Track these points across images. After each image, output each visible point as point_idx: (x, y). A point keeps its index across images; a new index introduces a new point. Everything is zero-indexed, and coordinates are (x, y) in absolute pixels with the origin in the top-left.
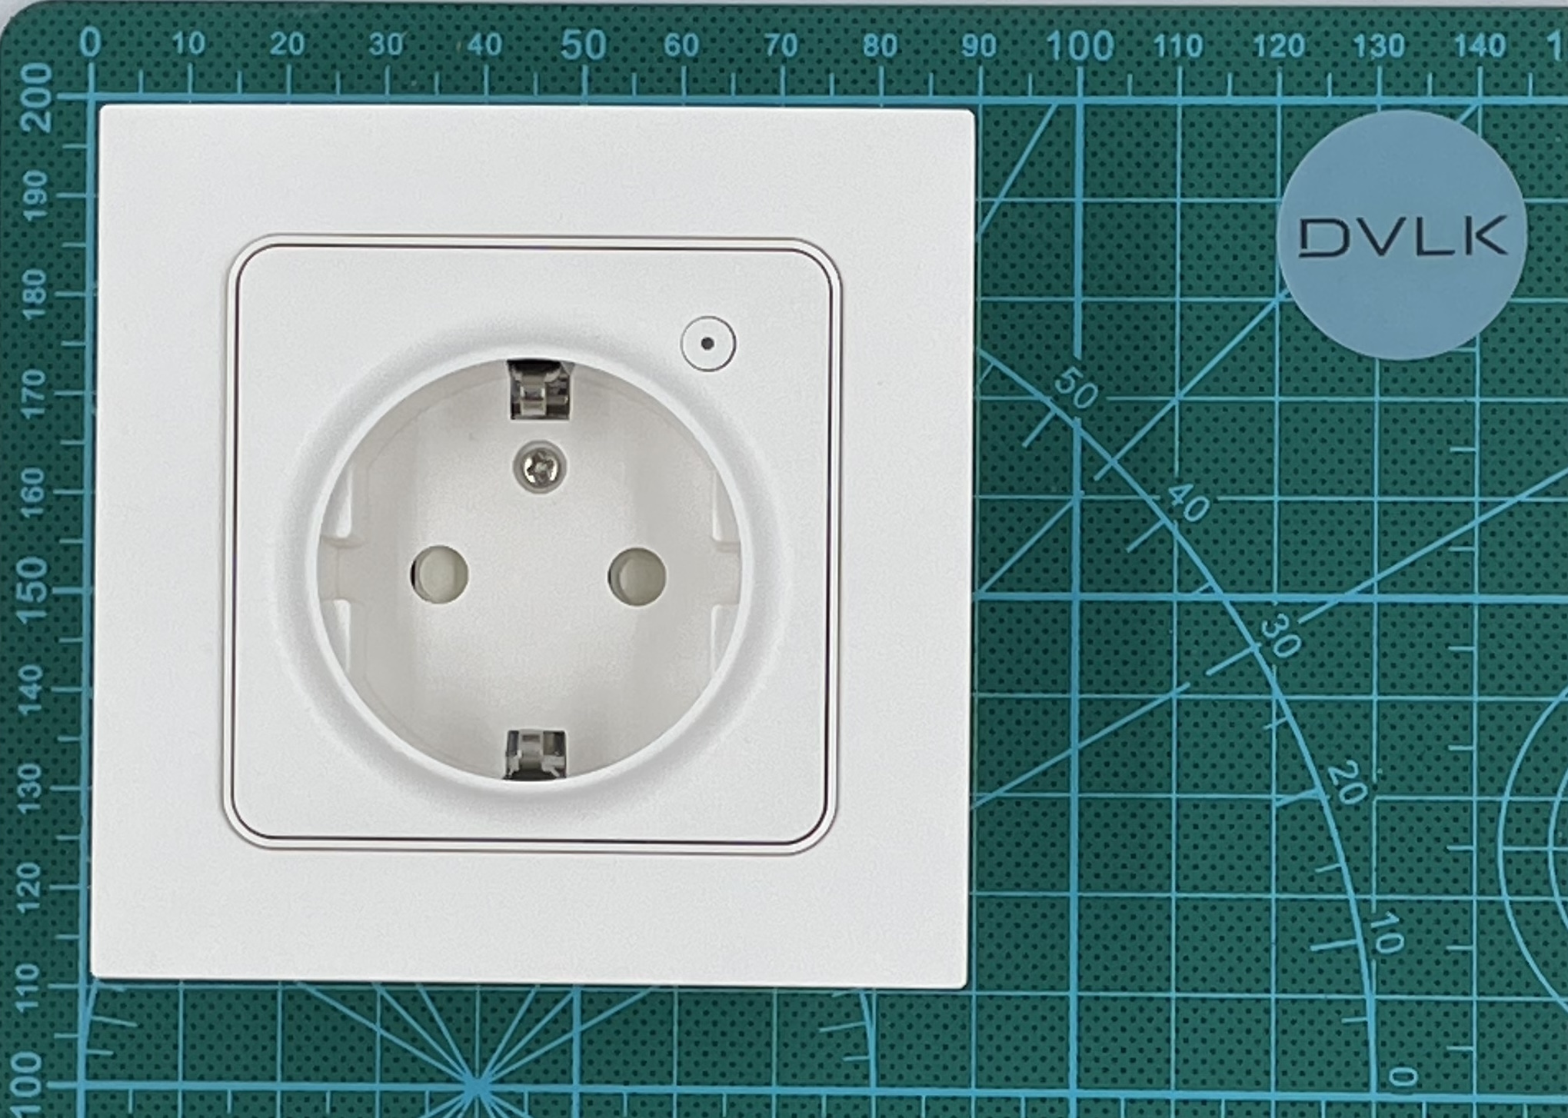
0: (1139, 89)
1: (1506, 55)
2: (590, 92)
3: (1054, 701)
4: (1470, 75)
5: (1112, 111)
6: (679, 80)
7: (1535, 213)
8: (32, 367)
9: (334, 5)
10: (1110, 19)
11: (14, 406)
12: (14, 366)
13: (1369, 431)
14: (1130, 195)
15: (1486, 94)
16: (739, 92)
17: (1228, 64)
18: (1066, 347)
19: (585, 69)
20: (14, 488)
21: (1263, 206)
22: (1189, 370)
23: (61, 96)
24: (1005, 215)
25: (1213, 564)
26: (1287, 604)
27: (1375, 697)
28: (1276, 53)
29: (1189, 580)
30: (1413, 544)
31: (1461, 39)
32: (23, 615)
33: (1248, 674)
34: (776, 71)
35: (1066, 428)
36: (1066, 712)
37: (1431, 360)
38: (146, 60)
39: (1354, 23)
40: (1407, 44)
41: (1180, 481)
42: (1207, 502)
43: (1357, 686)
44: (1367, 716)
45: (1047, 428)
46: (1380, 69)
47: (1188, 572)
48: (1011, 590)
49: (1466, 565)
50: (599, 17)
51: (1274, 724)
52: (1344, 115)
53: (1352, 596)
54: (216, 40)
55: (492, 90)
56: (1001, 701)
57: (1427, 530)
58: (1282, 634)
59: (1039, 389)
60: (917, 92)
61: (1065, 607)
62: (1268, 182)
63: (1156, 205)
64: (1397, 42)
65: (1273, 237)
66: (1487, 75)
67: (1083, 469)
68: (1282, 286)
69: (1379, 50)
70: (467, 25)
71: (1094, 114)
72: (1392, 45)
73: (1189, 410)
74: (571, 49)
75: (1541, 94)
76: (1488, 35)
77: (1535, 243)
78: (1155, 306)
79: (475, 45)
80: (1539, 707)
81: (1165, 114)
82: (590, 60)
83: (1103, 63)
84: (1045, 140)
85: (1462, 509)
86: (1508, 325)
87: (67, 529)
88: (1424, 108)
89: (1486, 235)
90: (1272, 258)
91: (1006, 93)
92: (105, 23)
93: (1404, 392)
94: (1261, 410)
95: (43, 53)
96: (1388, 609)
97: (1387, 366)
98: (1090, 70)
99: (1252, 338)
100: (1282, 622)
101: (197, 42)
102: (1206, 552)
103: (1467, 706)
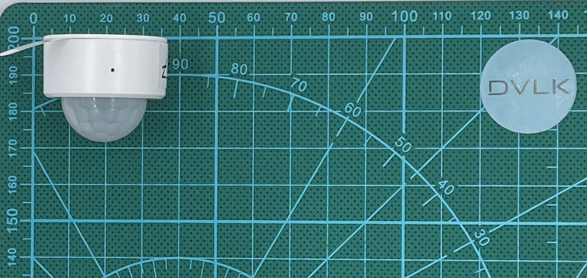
0: (427, 32)
1: (568, 18)
2: (219, 35)
3: (395, 262)
4: (554, 26)
5: (417, 40)
6: (252, 30)
7: (580, 78)
8: (12, 138)
9: (124, 4)
10: (416, 6)
11: (6, 153)
12: (6, 138)
13: (516, 160)
14: (423, 72)
15: (561, 33)
16: (275, 34)
17: (461, 22)
18: (399, 129)
19: (217, 27)
20: (5, 183)
21: (475, 76)
22: (446, 138)
23: (23, 39)
24: (376, 80)
25: (455, 211)
26: (484, 226)
27: (518, 261)
28: (479, 18)
29: (447, 217)
30: (533, 203)
31: (551, 13)
32: (9, 230)
33: (469, 252)
34: (289, 27)
35: (399, 159)
36: (399, 266)
37: (540, 133)
38: (54, 25)
39: (510, 7)
40: (530, 15)
41: (443, 179)
42: (453, 187)
43: (512, 256)
44: (516, 268)
45: (392, 159)
46: (520, 24)
47: (446, 213)
48: (378, 220)
49: (553, 211)
50: (222, 7)
51: (480, 270)
52: (506, 41)
53: (509, 223)
54: (80, 17)
55: (182, 35)
56: (375, 262)
57: (537, 197)
58: (482, 237)
59: (389, 145)
60: (342, 34)
61: (399, 227)
62: (477, 66)
63: (433, 76)
64: (526, 13)
65: (479, 88)
66: (561, 26)
67: (406, 175)
68: (482, 106)
69: (519, 17)
70: (173, 11)
71: (410, 42)
72: (524, 15)
73: (447, 152)
74: (212, 19)
75: (582, 33)
76: (561, 11)
77: (579, 89)
78: (433, 114)
79: (176, 18)
80: (582, 265)
81: (437, 41)
82: (219, 23)
83: (414, 23)
84: (392, 51)
85: (552, 190)
86: (569, 120)
87: (25, 198)
88: (537, 38)
89: (561, 86)
90: (478, 95)
91: (376, 34)
92: (39, 11)
93: (529, 145)
94: (474, 153)
95: (16, 22)
96: (523, 227)
97: (523, 136)
98: (409, 24)
99: (471, 126)
100: (483, 233)
101: (73, 18)
102: (453, 206)
103: (554, 264)
